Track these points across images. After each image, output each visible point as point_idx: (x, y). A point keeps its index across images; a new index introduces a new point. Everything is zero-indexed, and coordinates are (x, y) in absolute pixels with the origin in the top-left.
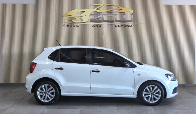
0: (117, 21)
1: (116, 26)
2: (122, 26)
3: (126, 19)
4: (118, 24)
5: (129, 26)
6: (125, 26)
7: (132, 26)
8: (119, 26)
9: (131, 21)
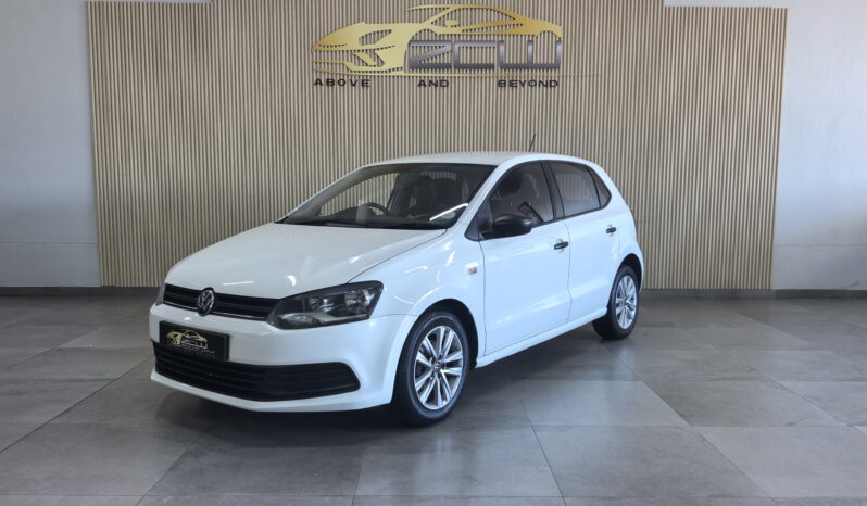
0: (505, 67)
1: (501, 84)
2: (523, 84)
3: (538, 60)
4: (508, 75)
5: (549, 84)
6: (532, 83)
7: (557, 84)
8: (512, 84)
9: (555, 67)
